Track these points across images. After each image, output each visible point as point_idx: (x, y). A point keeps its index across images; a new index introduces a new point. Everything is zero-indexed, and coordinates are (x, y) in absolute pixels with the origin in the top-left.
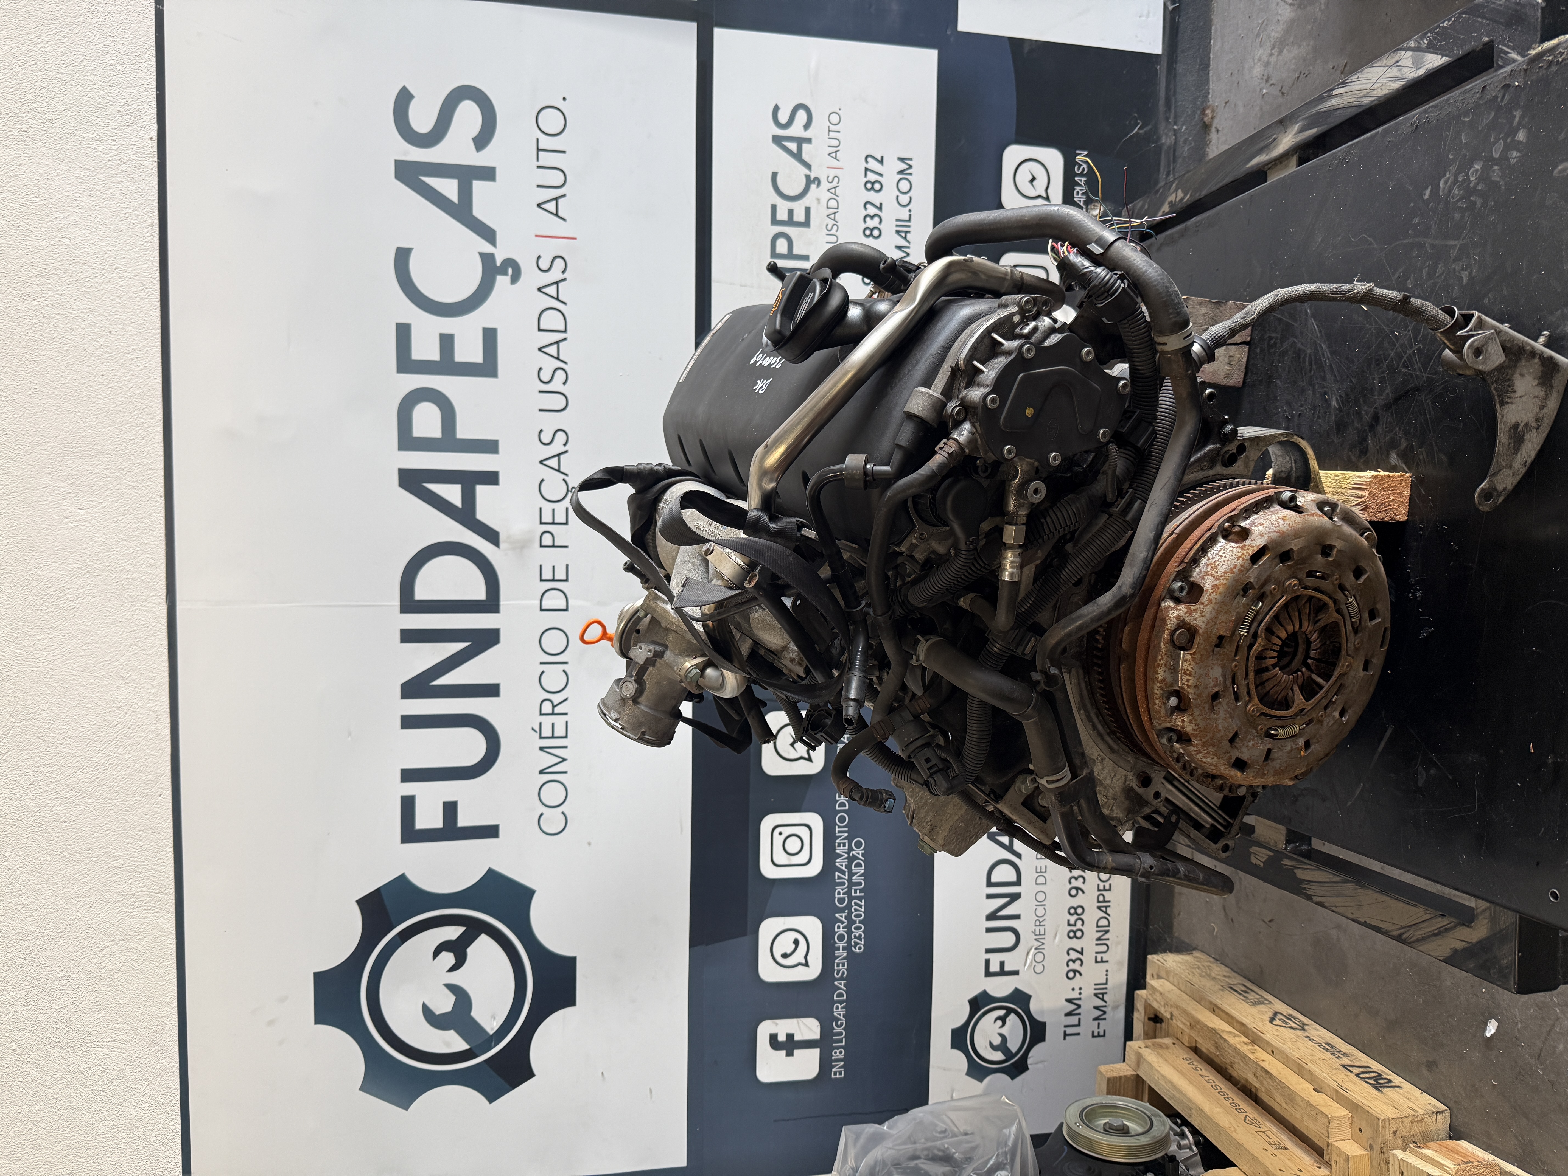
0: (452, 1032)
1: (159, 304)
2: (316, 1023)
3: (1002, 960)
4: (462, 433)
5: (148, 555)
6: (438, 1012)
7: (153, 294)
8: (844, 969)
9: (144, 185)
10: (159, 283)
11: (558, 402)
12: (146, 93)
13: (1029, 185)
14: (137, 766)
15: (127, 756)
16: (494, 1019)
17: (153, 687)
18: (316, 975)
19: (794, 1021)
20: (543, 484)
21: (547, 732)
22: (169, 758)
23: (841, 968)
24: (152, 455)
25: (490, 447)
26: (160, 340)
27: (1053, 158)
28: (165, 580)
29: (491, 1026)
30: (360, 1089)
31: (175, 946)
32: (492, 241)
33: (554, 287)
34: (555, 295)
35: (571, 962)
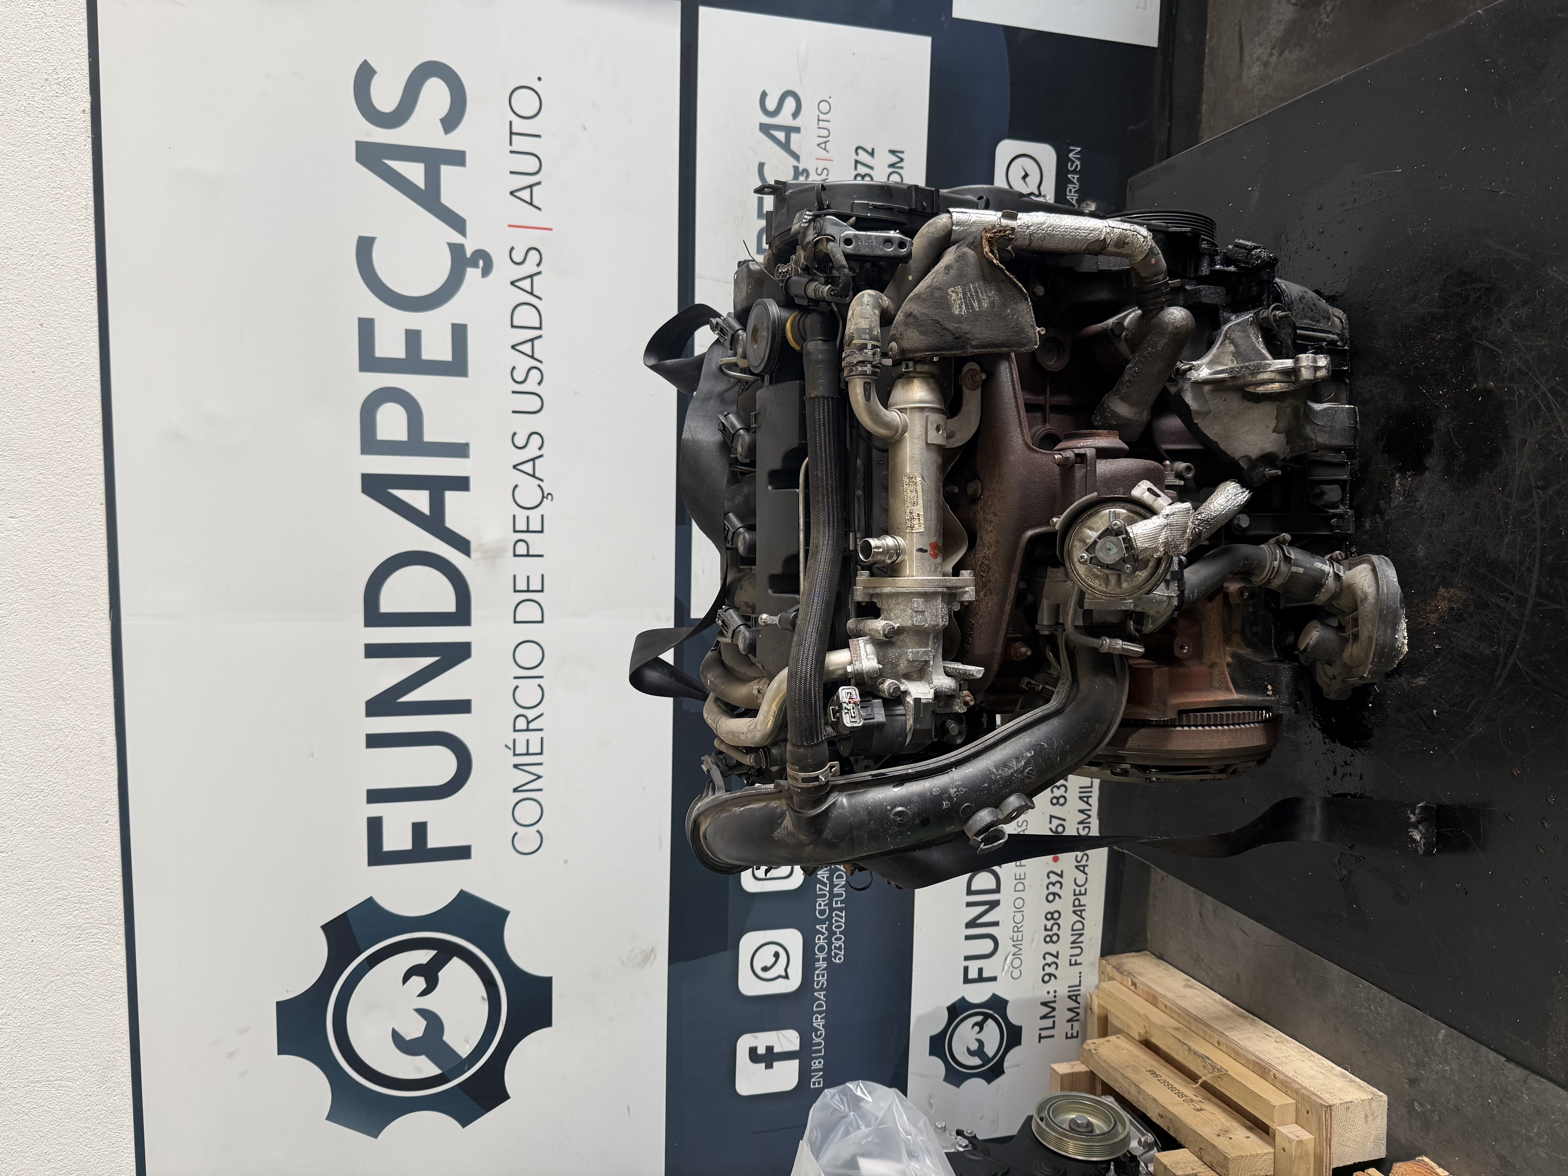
0: (423, 1057)
1: (95, 294)
2: (280, 1053)
3: (980, 966)
4: (430, 435)
5: (88, 567)
6: (408, 1038)
7: (88, 283)
8: (823, 980)
9: (78, 162)
10: (95, 271)
11: (533, 403)
12: (77, 60)
13: (1022, 181)
14: (81, 792)
15: (69, 782)
16: (468, 1042)
17: (97, 708)
18: (280, 1005)
19: (773, 1034)
20: (517, 490)
21: (521, 748)
22: (116, 782)
23: (821, 979)
24: (91, 459)
25: (460, 450)
26: (97, 333)
27: (1046, 153)
28: (108, 594)
29: (464, 1050)
30: (328, 1118)
31: (126, 979)
32: (462, 231)
33: (529, 280)
34: (529, 290)
35: (547, 983)
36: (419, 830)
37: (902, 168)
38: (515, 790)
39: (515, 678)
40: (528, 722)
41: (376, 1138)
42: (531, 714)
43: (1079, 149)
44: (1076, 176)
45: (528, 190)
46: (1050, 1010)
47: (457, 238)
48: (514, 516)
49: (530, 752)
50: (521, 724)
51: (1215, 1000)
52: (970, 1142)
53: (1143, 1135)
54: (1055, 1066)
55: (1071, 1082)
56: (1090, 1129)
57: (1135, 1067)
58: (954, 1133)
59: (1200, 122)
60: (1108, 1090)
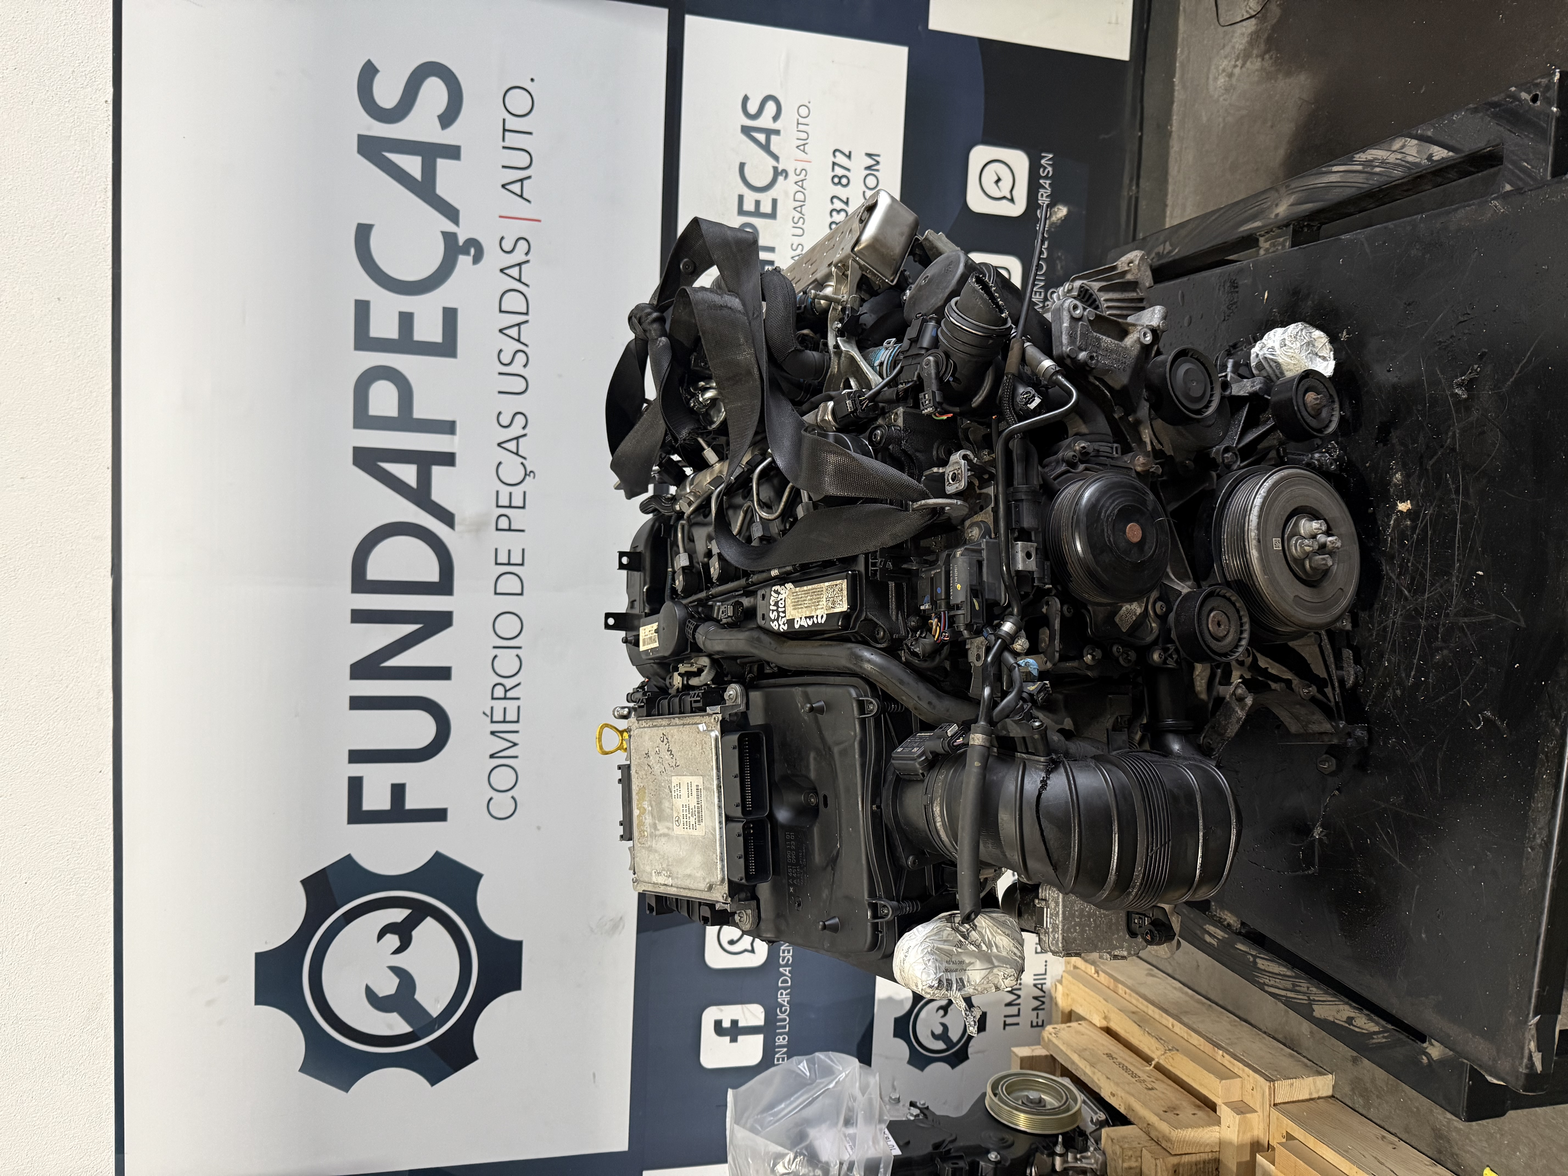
0: (395, 1014)
2: (256, 1003)
4: (419, 412)
5: (94, 527)
6: (381, 994)
8: (789, 956)
9: (98, 149)
11: (518, 385)
12: (102, 55)
13: (994, 186)
16: (438, 1001)
17: (96, 661)
18: (259, 956)
19: (738, 1007)
20: (501, 466)
21: (498, 716)
22: (110, 733)
23: (786, 955)
27: (1019, 160)
28: (110, 553)
29: (435, 1009)
30: (300, 1070)
31: (112, 924)
32: (455, 220)
33: (517, 268)
34: (517, 277)
35: (517, 946)
36: (398, 791)
37: (877, 170)
38: (492, 756)
39: (494, 647)
40: (506, 691)
41: (347, 1091)
42: (509, 683)
43: (1051, 156)
44: (1048, 182)
45: (519, 184)
46: (1015, 997)
47: (450, 227)
48: (497, 492)
49: (508, 719)
50: (499, 692)
51: (1175, 988)
52: (921, 1112)
53: (1096, 1113)
54: (1015, 1050)
55: (1029, 1063)
56: (1042, 1104)
57: (1093, 1050)
58: (908, 1104)
59: (1171, 132)
60: (1066, 1072)
